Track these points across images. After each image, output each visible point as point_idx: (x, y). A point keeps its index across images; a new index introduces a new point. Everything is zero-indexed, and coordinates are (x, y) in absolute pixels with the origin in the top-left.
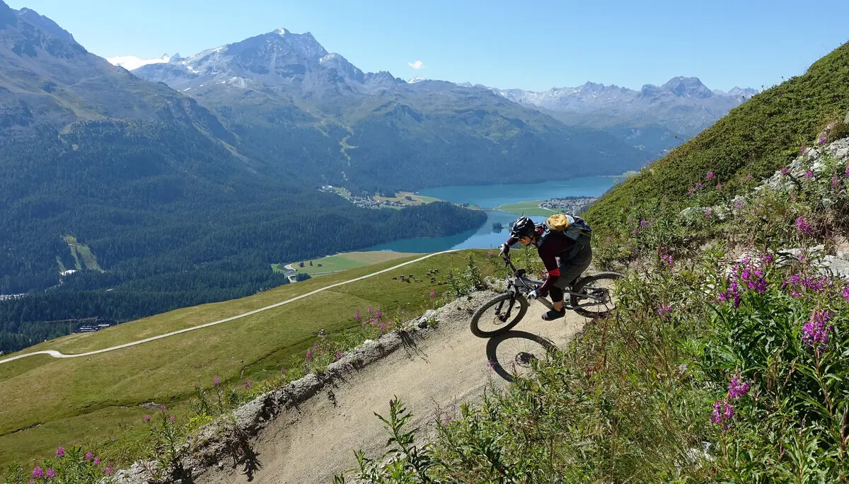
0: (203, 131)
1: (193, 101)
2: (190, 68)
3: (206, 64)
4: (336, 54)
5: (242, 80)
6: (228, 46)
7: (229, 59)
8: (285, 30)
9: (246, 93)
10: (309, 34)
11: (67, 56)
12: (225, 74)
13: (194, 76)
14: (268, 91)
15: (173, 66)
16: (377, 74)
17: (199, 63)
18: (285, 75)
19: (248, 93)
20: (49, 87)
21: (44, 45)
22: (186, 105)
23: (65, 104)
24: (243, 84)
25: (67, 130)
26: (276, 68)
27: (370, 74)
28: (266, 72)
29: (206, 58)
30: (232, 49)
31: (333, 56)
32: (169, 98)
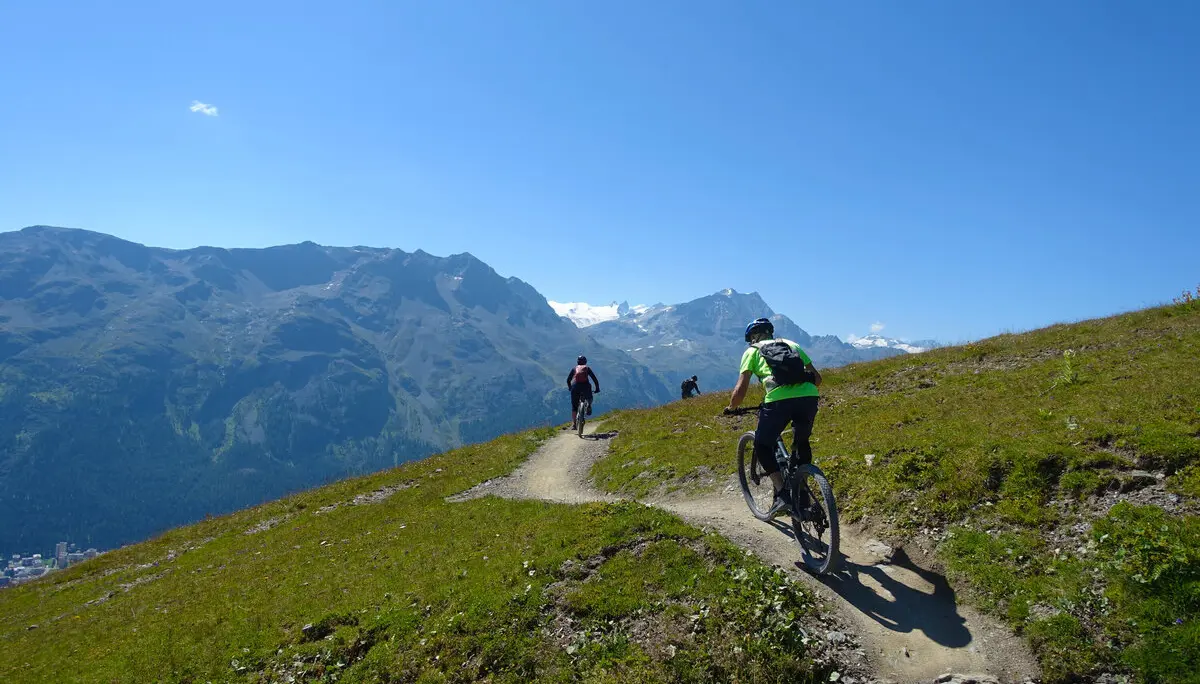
0: (652, 398)
1: (645, 369)
2: (640, 326)
3: (656, 323)
4: (782, 316)
5: (688, 343)
6: (677, 306)
7: (676, 320)
8: (733, 291)
9: (691, 358)
10: (756, 294)
11: (546, 325)
12: (672, 336)
13: (645, 334)
14: (711, 355)
15: (625, 324)
16: (823, 338)
17: (649, 322)
18: (730, 338)
19: (693, 357)
20: (535, 356)
21: (530, 315)
22: (640, 372)
23: (547, 372)
24: (688, 348)
25: (549, 397)
26: (721, 330)
27: (817, 338)
28: (712, 334)
29: (656, 318)
30: (680, 309)
31: (779, 317)
32: (626, 367)
